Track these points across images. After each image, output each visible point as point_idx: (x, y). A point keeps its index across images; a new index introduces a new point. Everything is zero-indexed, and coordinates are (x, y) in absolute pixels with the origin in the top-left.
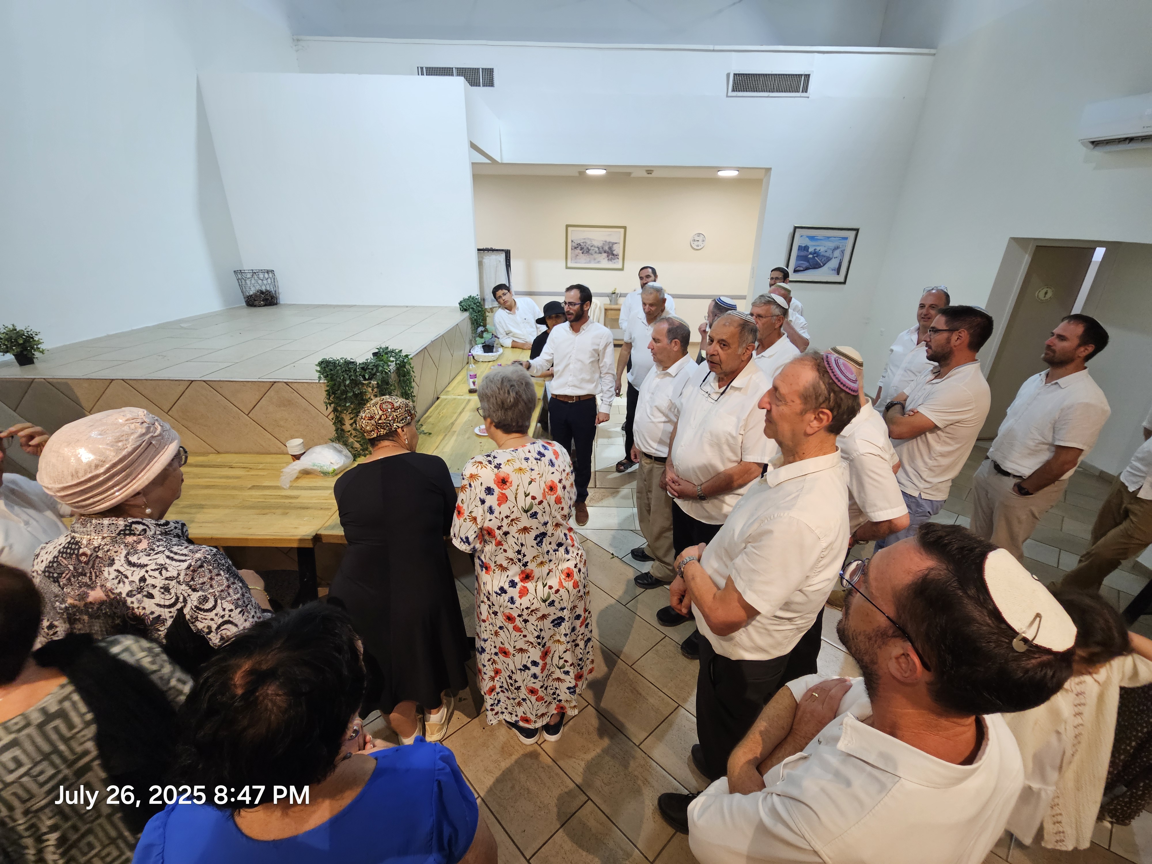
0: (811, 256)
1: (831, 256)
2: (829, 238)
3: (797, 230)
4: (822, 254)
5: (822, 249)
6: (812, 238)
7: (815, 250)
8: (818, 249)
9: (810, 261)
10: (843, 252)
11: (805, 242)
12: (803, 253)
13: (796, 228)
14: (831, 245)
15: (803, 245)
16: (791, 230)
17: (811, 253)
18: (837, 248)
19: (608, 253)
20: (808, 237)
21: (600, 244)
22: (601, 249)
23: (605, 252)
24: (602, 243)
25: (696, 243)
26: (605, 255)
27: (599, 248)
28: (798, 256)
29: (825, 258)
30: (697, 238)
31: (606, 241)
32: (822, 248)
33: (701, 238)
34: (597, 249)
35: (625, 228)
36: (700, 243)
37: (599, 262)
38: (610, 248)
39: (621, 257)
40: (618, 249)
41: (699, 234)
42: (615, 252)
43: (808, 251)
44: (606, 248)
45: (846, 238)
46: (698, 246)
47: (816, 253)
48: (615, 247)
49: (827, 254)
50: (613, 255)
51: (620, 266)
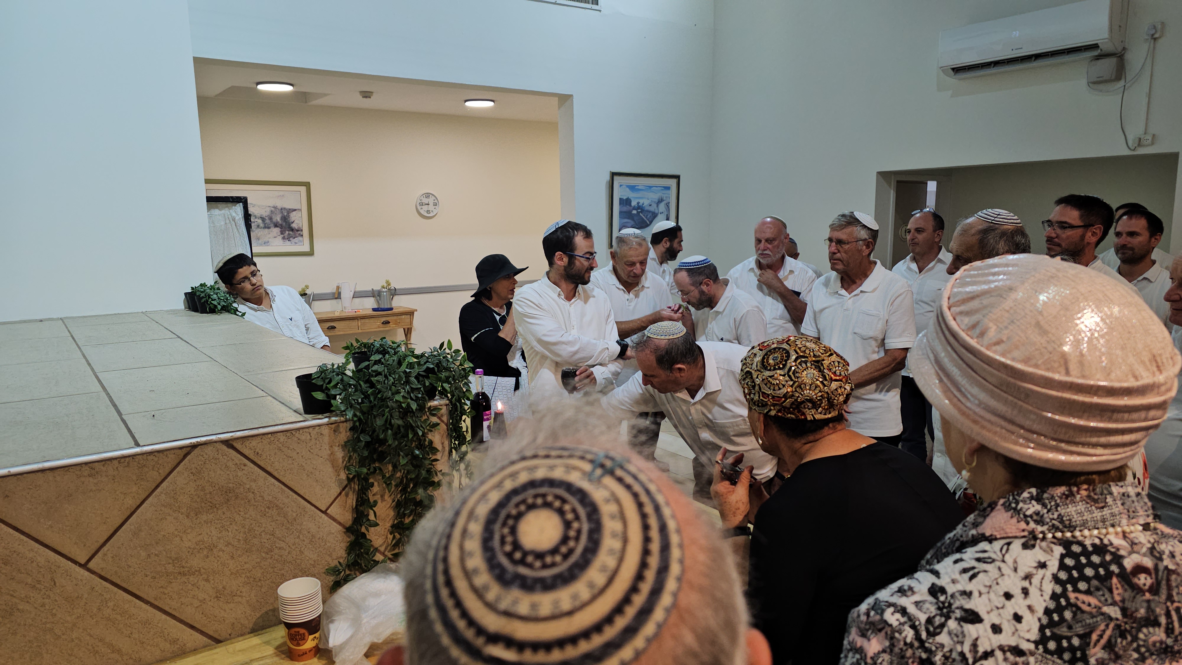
0: (634, 212)
1: (656, 211)
2: (650, 187)
3: (615, 177)
4: (647, 208)
5: (645, 202)
6: (632, 188)
7: (638, 203)
8: (641, 201)
9: (636, 218)
10: (668, 205)
11: (627, 194)
12: (625, 209)
13: (613, 174)
14: (655, 197)
15: (625, 198)
16: (608, 177)
17: (634, 208)
18: (660, 201)
19: (281, 226)
20: (628, 186)
21: (265, 213)
22: (268, 221)
23: (276, 226)
24: (268, 210)
25: (425, 208)
26: (278, 230)
27: (263, 219)
28: (621, 212)
29: (650, 214)
30: (425, 201)
31: (275, 207)
32: (646, 200)
33: (431, 200)
34: (260, 221)
35: (307, 185)
36: (431, 207)
37: (266, 243)
38: (285, 219)
39: (306, 232)
40: (299, 220)
41: (428, 195)
42: (294, 225)
43: (630, 205)
44: (278, 218)
45: (668, 188)
46: (428, 212)
47: (640, 208)
48: (293, 216)
49: (652, 209)
50: (292, 230)
51: (306, 248)
